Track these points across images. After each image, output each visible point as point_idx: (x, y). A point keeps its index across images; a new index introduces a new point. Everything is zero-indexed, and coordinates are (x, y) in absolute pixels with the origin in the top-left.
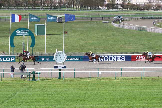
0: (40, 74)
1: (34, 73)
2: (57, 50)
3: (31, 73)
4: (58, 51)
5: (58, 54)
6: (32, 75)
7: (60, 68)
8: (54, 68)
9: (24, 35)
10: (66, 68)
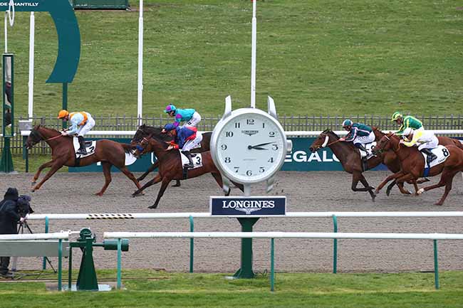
0: (125, 248)
1: (86, 242)
2: (228, 101)
3: (73, 245)
4: (234, 107)
5: (238, 125)
6: (78, 254)
7: (248, 211)
8: (209, 214)
9: (12, 3)
10: (288, 214)
